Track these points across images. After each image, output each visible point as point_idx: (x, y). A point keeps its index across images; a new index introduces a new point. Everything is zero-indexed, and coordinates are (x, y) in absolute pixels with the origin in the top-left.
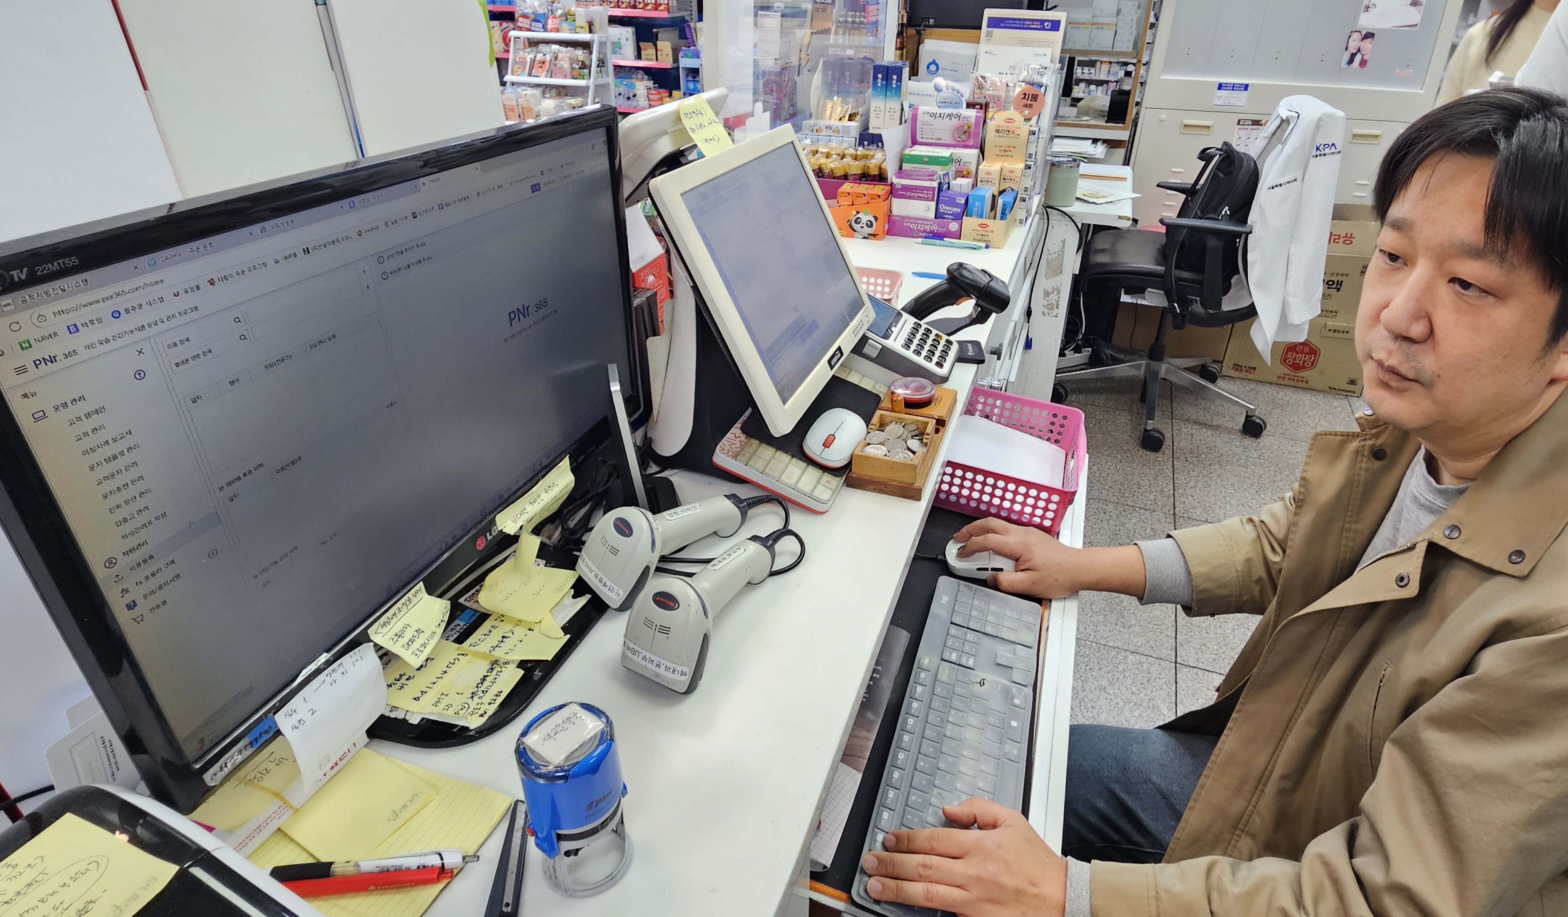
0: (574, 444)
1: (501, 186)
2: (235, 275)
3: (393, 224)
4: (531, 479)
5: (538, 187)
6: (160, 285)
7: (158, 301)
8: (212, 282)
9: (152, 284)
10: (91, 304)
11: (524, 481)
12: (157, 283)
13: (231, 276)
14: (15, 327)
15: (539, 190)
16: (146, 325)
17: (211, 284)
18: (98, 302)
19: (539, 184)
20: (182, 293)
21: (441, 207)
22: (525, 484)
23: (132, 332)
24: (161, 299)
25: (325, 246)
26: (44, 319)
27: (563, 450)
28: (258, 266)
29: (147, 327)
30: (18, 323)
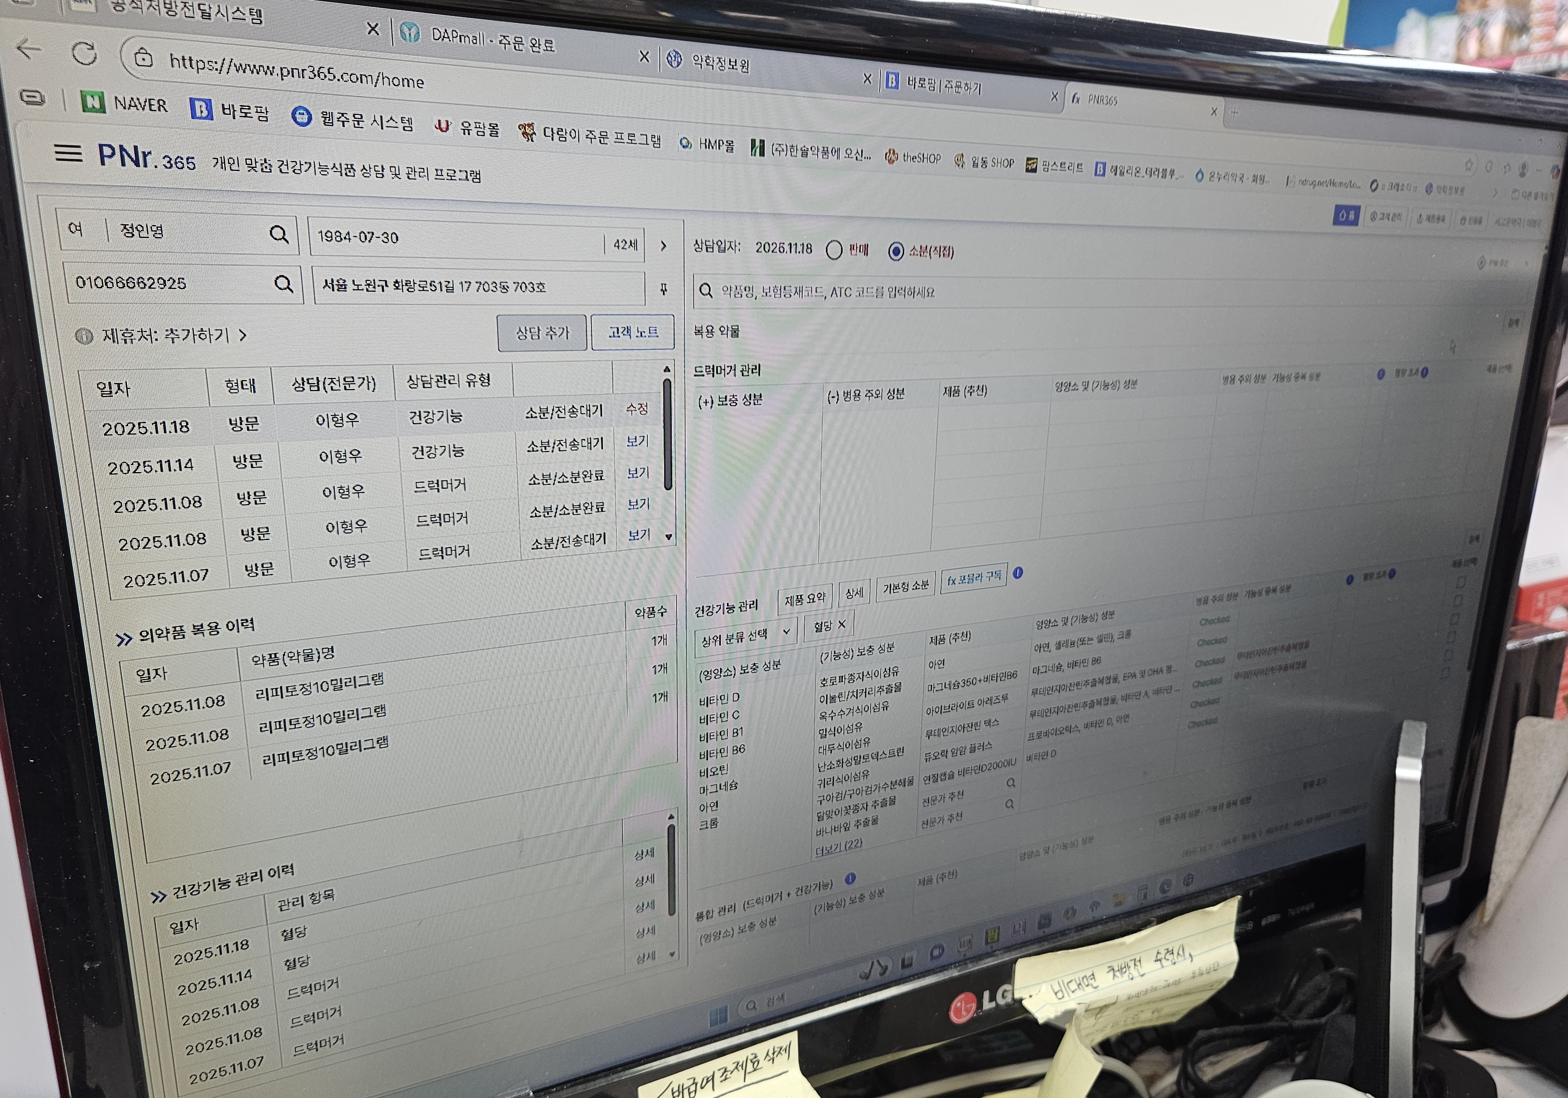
0: (1263, 876)
1: (1263, 179)
2: (583, 137)
3: (975, 165)
4: (1129, 914)
5: (1352, 217)
6: (413, 91)
7: (401, 125)
8: (527, 131)
9: (395, 82)
10: (256, 70)
11: (1113, 910)
12: (408, 82)
13: (575, 134)
14: (83, 53)
15: (1355, 223)
16: (358, 167)
17: (525, 134)
18: (269, 71)
19: (1357, 209)
20: (456, 128)
21: (1100, 170)
22: (1113, 918)
23: (324, 169)
24: (408, 125)
25: (805, 154)
26: (148, 62)
27: (1229, 880)
28: (638, 139)
29: (358, 173)
30: (93, 48)
